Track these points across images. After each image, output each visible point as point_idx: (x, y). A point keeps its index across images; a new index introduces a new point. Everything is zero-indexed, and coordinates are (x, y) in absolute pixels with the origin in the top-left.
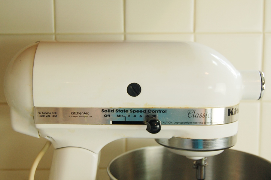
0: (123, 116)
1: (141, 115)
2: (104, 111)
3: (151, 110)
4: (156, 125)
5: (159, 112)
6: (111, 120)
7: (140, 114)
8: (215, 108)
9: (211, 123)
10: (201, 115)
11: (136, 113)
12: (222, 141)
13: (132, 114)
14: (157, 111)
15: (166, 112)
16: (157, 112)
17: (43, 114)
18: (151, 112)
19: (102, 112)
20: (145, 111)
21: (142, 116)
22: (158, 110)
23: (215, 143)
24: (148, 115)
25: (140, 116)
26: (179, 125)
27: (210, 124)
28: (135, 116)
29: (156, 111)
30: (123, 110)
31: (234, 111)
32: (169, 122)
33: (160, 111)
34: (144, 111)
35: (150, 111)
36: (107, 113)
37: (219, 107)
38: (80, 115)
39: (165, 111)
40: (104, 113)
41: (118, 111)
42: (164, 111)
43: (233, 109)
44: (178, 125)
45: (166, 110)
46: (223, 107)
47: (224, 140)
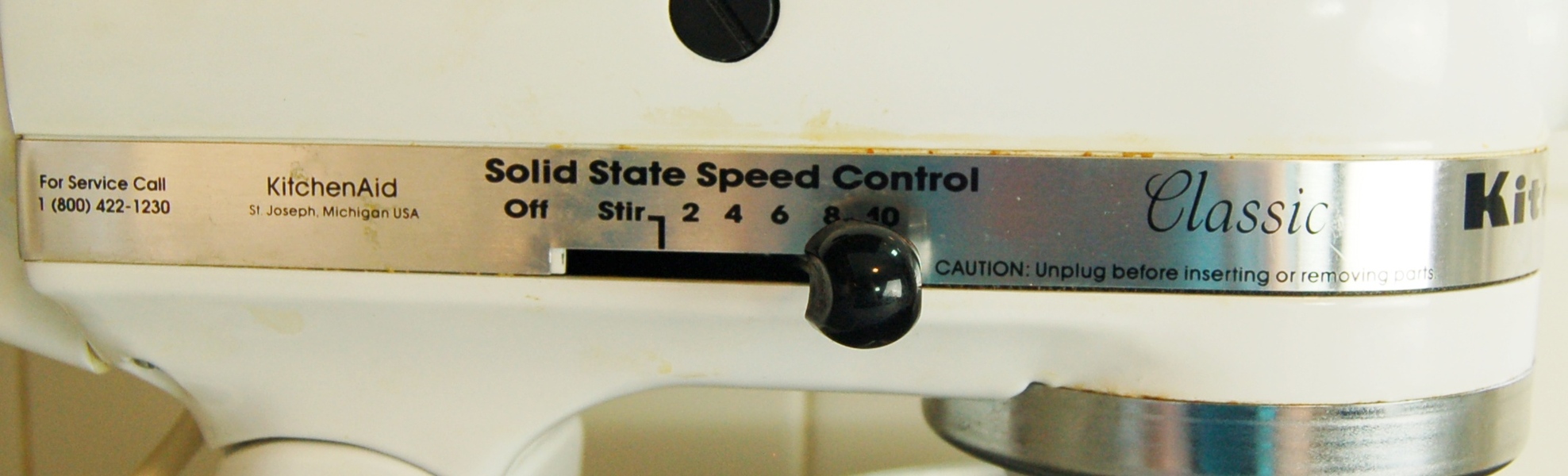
0: (644, 215)
1: (779, 210)
2: (504, 169)
3: (857, 171)
4: (882, 280)
5: (921, 187)
6: (560, 245)
7: (770, 196)
8: (1363, 157)
9: (1334, 275)
10: (1251, 209)
11: (739, 194)
12: (1421, 424)
13: (713, 202)
14: (907, 176)
15: (975, 188)
16: (909, 187)
17: (77, 193)
18: (857, 184)
19: (489, 178)
20: (815, 172)
21: (786, 218)
22: (913, 171)
23: (1360, 437)
24: (836, 209)
25: (774, 217)
26: (1079, 289)
27: (1322, 286)
28: (734, 214)
29: (896, 176)
30: (649, 165)
31: (1508, 193)
32: (1001, 269)
33: (927, 180)
34: (807, 179)
35: (847, 177)
36: (528, 191)
37: (1396, 157)
38: (328, 201)
39: (968, 175)
40: (509, 190)
41: (605, 170)
42: (962, 177)
43: (1502, 177)
44: (1069, 289)
45: (975, 172)
46: (1426, 157)
47: (1433, 416)
